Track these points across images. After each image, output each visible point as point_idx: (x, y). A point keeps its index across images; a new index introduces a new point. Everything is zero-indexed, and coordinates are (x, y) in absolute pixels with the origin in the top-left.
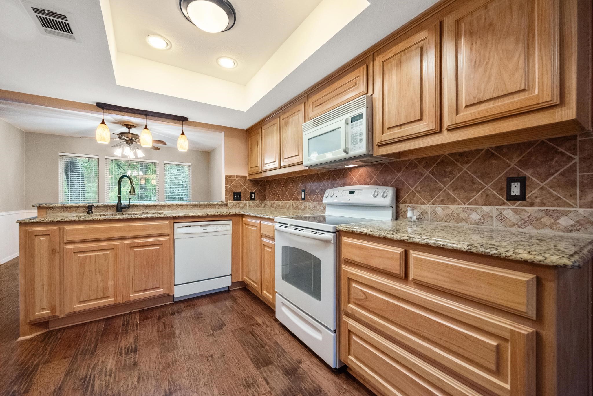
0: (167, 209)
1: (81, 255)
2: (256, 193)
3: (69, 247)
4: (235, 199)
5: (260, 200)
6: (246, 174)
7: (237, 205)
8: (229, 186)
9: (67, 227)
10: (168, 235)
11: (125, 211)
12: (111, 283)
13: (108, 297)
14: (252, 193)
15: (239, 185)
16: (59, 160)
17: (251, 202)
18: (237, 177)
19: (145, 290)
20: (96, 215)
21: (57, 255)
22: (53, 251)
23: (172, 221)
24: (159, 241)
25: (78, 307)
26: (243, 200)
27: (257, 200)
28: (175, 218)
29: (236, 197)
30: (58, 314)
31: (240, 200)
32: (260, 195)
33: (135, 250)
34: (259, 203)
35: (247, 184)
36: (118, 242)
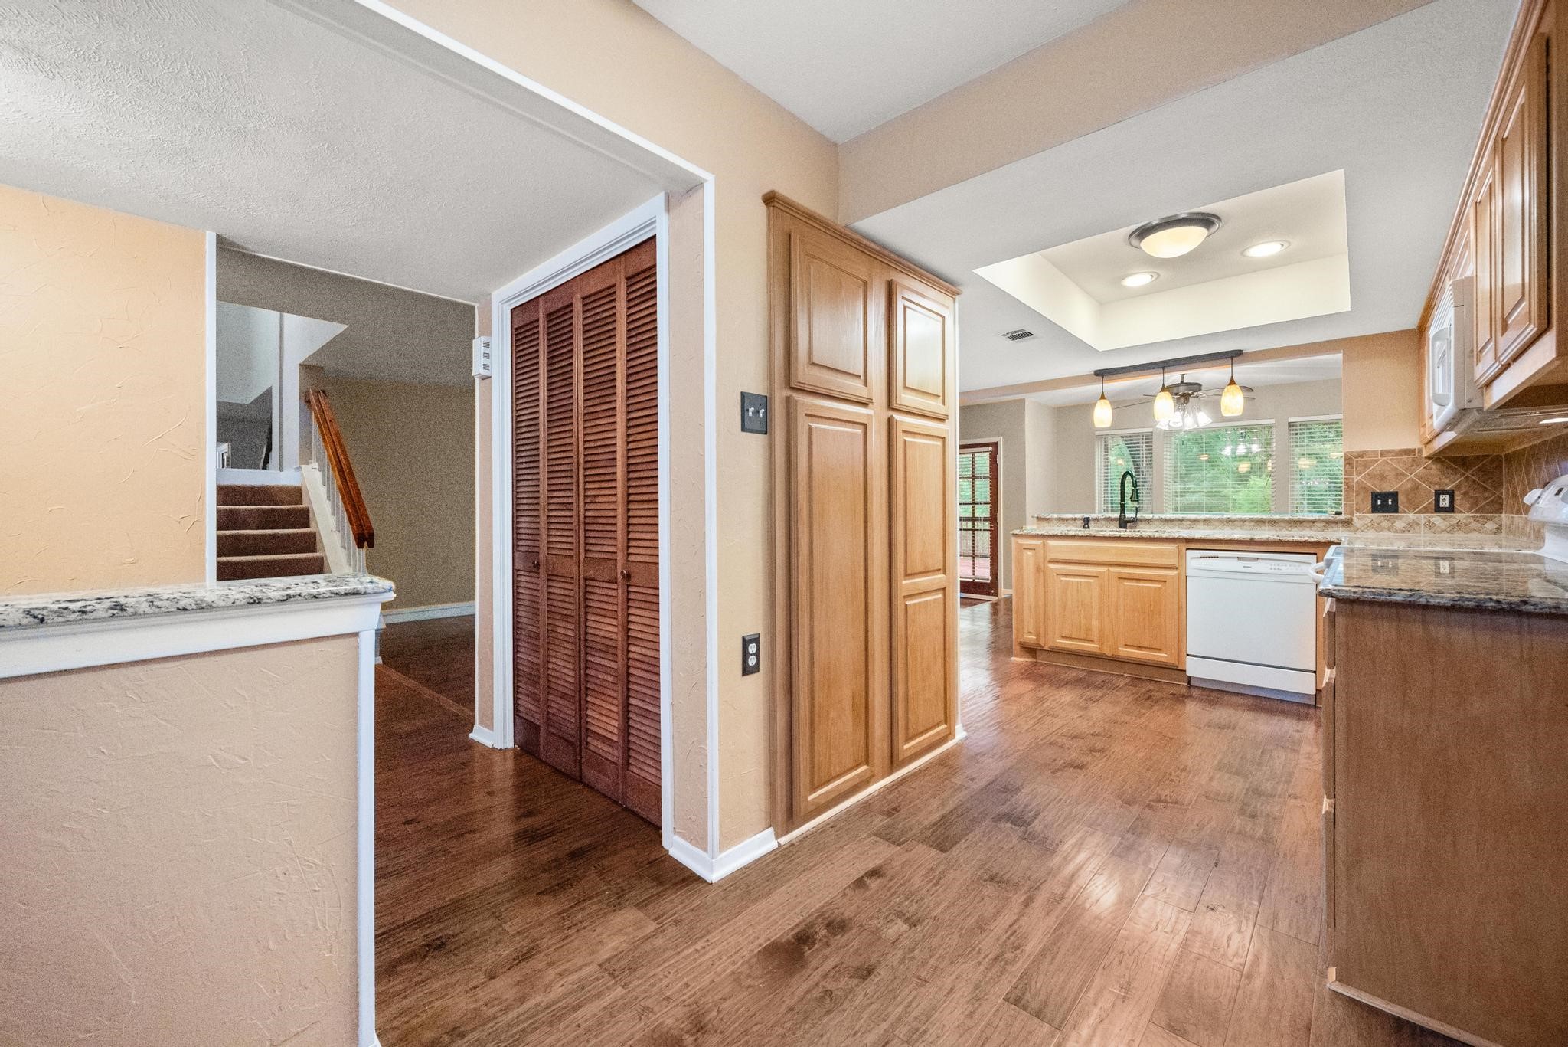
0: (1202, 527)
1: (1064, 579)
2: (1457, 493)
3: (1052, 566)
4: (1375, 509)
5: (1477, 512)
6: (1415, 444)
7: (1385, 524)
8: (1356, 478)
9: (1051, 543)
10: (1177, 568)
11: (1131, 528)
12: (1095, 623)
13: (1092, 641)
14: (1438, 494)
15: (1391, 475)
16: (1096, 443)
17: (1437, 518)
18: (1383, 453)
19: (1140, 648)
20: (1093, 530)
21: (1042, 574)
22: (1038, 569)
23: (1183, 546)
24: (1160, 576)
25: (1061, 643)
26: (1405, 512)
27: (1461, 512)
28: (1188, 541)
29: (1379, 502)
30: (1042, 643)
31: (1396, 511)
32: (1477, 498)
33: (1126, 583)
34: (1471, 520)
35: (1420, 470)
36: (1103, 569)
